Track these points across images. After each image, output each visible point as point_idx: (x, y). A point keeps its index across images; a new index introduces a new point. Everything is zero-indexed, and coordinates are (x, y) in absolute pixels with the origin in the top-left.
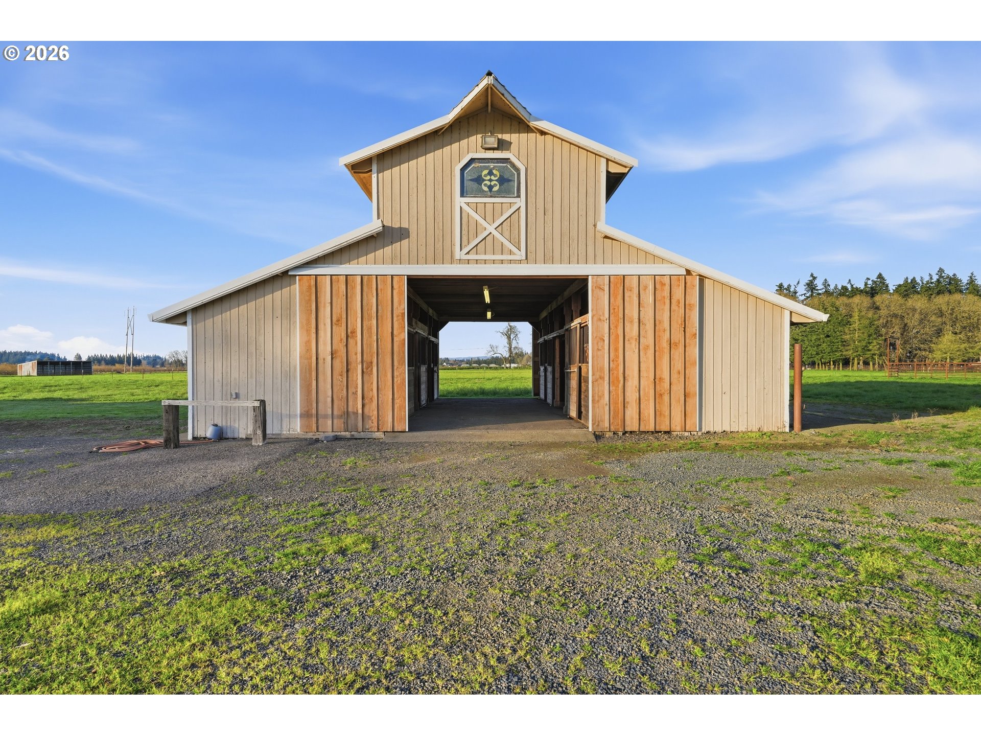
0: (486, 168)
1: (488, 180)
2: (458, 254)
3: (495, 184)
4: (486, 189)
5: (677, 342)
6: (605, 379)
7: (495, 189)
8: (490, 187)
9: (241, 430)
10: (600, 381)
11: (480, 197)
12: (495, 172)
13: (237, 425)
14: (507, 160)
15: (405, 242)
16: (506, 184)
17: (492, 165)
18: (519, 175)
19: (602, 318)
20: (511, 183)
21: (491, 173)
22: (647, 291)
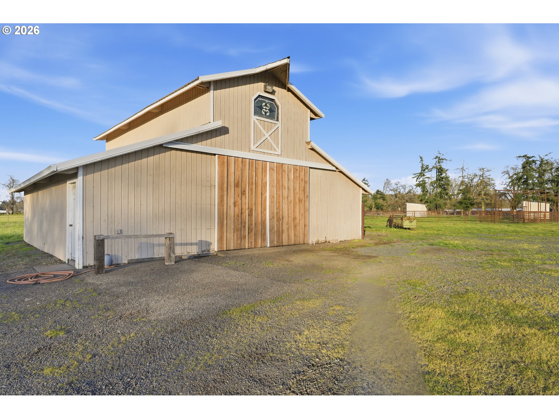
0: (265, 102)
1: (265, 109)
2: (253, 147)
3: (268, 112)
4: (264, 113)
5: (302, 199)
6: (275, 218)
7: (268, 114)
8: (266, 113)
9: (124, 258)
10: (273, 219)
11: (261, 117)
12: (268, 105)
13: (120, 254)
14: (273, 100)
15: (227, 135)
16: (272, 112)
17: (267, 101)
18: (278, 109)
19: (273, 185)
20: (274, 113)
21: (266, 105)
22: (291, 173)
